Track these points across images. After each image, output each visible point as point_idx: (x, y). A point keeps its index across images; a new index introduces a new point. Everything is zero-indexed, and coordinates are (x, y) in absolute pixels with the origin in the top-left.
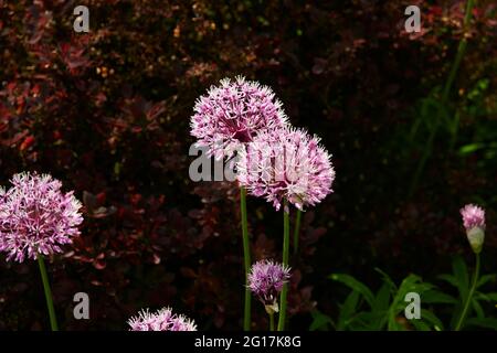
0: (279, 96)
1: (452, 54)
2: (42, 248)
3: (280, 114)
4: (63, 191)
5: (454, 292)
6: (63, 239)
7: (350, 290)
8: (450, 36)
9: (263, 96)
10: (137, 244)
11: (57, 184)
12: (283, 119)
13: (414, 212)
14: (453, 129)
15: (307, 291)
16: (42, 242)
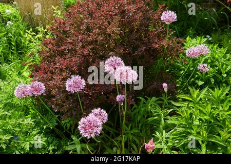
0: (123, 59)
1: (163, 50)
2: (77, 90)
3: (123, 63)
4: (81, 78)
5: (163, 100)
6: (82, 88)
7: (141, 100)
8: (163, 47)
9: (119, 60)
10: (98, 90)
11: (80, 77)
12: (123, 64)
13: (156, 84)
14: (164, 66)
15: (133, 100)
16: (77, 89)
